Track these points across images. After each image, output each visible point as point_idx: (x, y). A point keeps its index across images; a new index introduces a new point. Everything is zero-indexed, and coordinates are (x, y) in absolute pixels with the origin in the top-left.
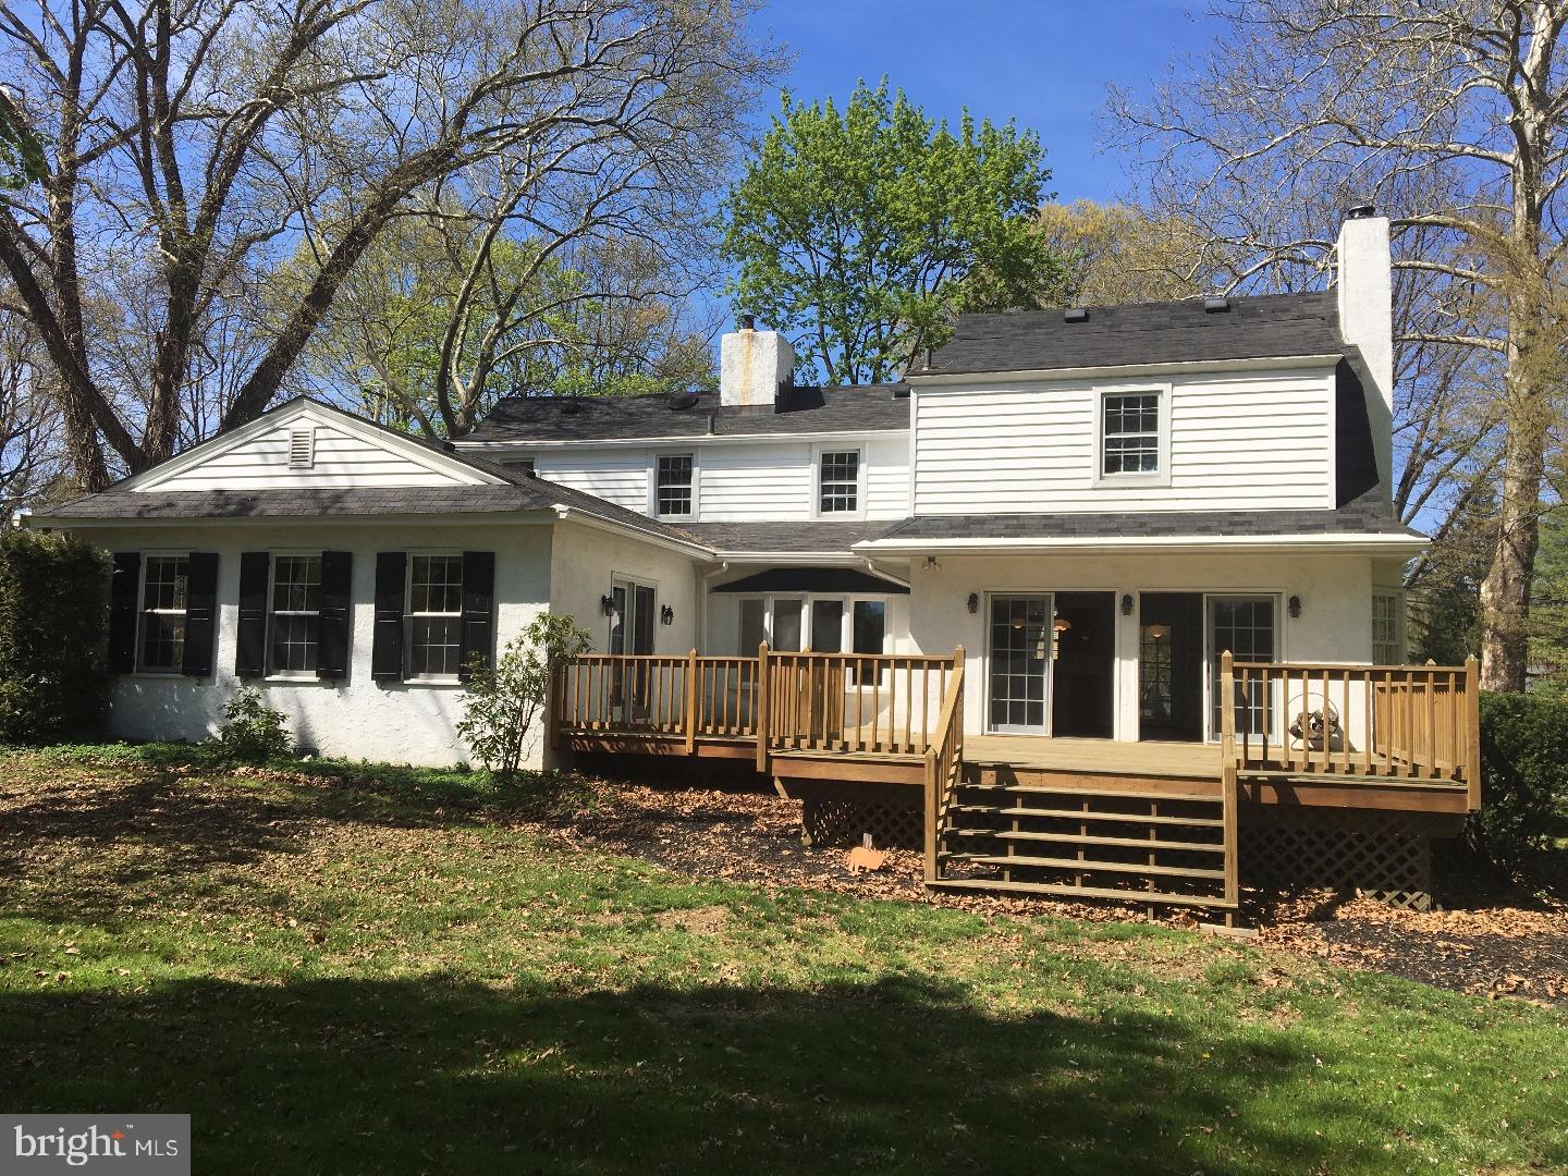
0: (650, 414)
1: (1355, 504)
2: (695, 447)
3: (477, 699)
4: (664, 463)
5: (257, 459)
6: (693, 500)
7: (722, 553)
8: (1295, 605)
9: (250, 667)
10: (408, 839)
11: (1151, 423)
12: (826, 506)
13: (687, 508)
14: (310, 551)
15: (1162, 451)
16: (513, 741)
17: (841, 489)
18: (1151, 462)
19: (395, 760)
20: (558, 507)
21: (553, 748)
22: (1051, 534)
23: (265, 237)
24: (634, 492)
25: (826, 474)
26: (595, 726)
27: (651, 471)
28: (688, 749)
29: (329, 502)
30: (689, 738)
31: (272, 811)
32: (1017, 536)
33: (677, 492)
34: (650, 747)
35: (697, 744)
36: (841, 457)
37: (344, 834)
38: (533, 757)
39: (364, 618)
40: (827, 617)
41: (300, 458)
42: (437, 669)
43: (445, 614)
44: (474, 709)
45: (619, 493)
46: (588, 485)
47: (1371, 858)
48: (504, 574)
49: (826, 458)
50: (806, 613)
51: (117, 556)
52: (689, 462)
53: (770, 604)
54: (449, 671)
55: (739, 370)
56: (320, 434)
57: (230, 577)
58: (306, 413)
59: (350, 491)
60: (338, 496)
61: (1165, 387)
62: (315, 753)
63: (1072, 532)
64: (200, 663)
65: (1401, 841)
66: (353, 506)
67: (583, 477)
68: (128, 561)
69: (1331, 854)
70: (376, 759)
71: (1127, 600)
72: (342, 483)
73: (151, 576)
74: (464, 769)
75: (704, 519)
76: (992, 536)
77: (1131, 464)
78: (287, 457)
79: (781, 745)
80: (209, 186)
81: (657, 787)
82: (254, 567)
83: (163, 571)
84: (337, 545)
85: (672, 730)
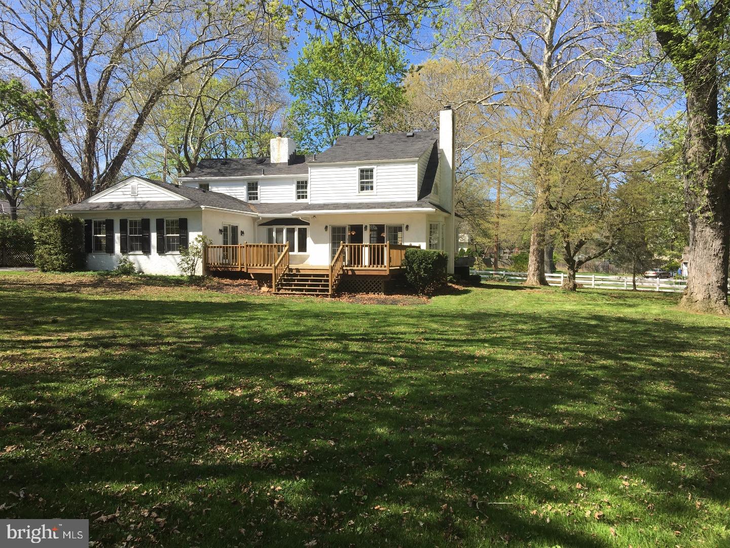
0: (250, 165)
1: (423, 199)
2: (259, 179)
3: (183, 257)
4: (249, 184)
5: (121, 193)
6: (259, 196)
7: (260, 215)
8: (407, 227)
9: (124, 250)
10: (163, 289)
11: (372, 177)
12: (299, 197)
13: (257, 198)
14: (138, 218)
15: (374, 185)
16: (193, 267)
17: (303, 192)
18: (372, 188)
19: (164, 274)
20: (202, 206)
21: (205, 270)
22: (344, 209)
23: (119, 100)
24: (241, 194)
25: (298, 187)
26: (216, 264)
27: (245, 187)
28: (239, 269)
29: (142, 205)
30: (239, 266)
31: (132, 284)
32: (335, 209)
33: (254, 194)
34: (230, 269)
35: (241, 268)
36: (302, 182)
37: (148, 288)
38: (199, 271)
39: (154, 237)
40: (291, 232)
41: (134, 194)
42: (173, 250)
43: (175, 235)
44: (183, 260)
45: (236, 194)
46: (227, 191)
47: (372, 286)
48: (190, 224)
49: (298, 182)
50: (285, 231)
51: (85, 221)
52: (257, 184)
53: (275, 230)
54: (177, 250)
55: (276, 150)
56: (139, 186)
57: (117, 226)
58: (135, 180)
59: (148, 202)
60: (144, 204)
61: (375, 167)
62: (143, 273)
63: (350, 208)
64: (111, 250)
65: (378, 282)
66: (148, 206)
67: (225, 189)
68: (89, 222)
69: (365, 285)
70: (159, 274)
71: (366, 226)
72: (146, 200)
73: (95, 226)
74: (182, 276)
75: (262, 202)
76: (329, 209)
77: (367, 189)
78: (130, 193)
79: (250, 265)
80: (99, 89)
81: (231, 279)
82: (123, 223)
83: (98, 224)
84: (146, 217)
85: (235, 265)
